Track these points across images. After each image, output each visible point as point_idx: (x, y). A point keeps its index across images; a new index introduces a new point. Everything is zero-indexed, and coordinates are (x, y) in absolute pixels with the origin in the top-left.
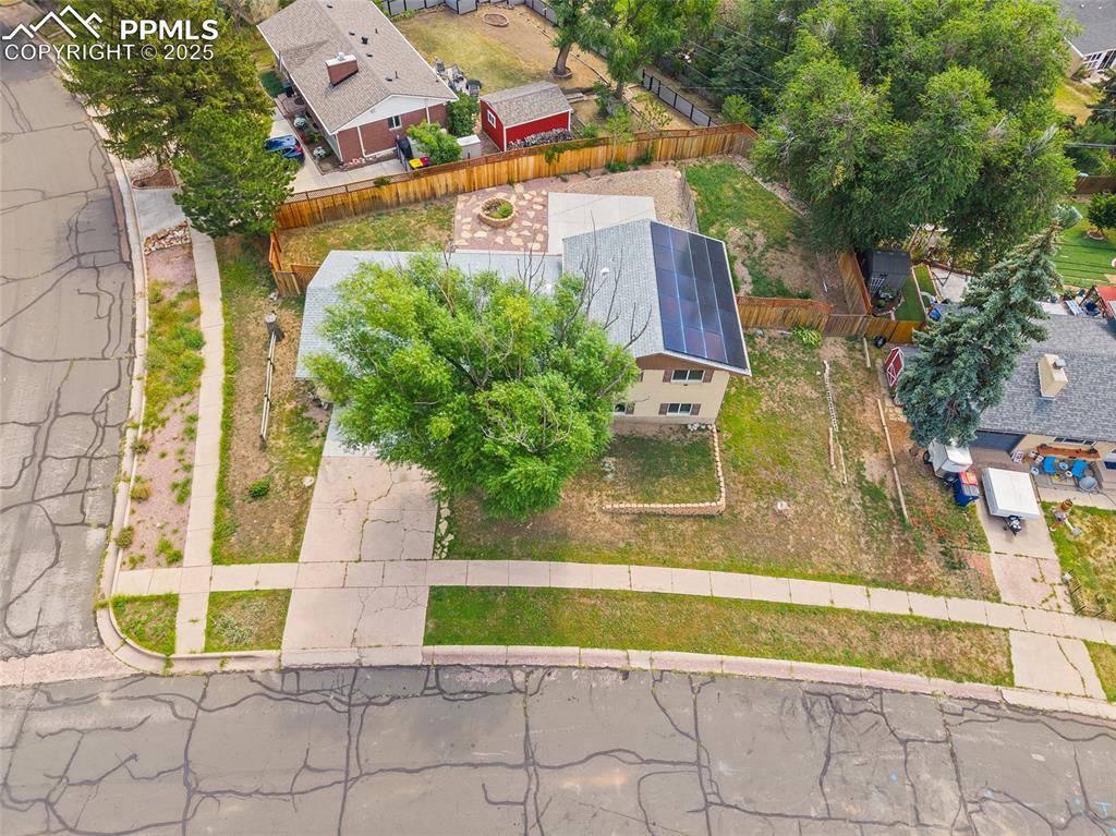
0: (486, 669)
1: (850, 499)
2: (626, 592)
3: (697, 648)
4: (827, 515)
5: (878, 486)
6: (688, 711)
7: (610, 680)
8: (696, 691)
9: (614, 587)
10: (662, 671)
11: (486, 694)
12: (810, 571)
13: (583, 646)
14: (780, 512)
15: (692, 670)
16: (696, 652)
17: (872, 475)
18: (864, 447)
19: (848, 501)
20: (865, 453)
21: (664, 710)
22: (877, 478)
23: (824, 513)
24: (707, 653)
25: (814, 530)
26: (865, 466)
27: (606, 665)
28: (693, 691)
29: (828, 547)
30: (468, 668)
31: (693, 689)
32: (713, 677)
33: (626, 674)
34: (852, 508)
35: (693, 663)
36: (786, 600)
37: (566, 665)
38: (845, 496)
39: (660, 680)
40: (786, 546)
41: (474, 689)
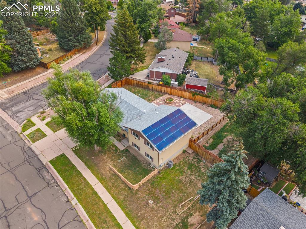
0: (50, 175)
2: (91, 186)
5: (189, 224)
6: (66, 222)
7: (64, 199)
9: (90, 183)
10: (75, 209)
11: (44, 179)
12: (137, 224)
13: (69, 188)
14: (149, 203)
15: (80, 215)
16: (86, 212)
17: (191, 220)
18: (199, 212)
19: (173, 220)
21: (63, 216)
23: (161, 214)
24: (88, 215)
25: (152, 215)
26: (192, 216)
27: (68, 196)
28: (73, 219)
29: (150, 223)
30: (48, 172)
32: (81, 221)
33: (68, 201)
35: (82, 214)
36: (121, 223)
37: (62, 188)
39: (71, 210)
40: (139, 211)
41: (43, 176)
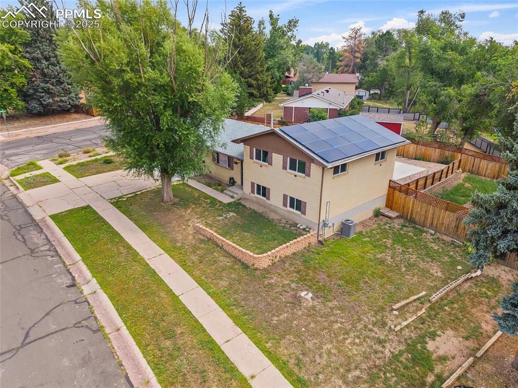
0: (44, 237)
1: (385, 341)
2: (143, 259)
3: (121, 309)
4: (340, 328)
5: (434, 356)
6: (53, 328)
7: (63, 281)
8: (78, 325)
9: (141, 254)
10: (87, 301)
11: (25, 242)
12: (269, 345)
13: (84, 259)
14: (300, 297)
15: (99, 317)
16: (117, 310)
17: (437, 347)
18: (455, 329)
19: (380, 342)
20: (450, 332)
21: (47, 314)
22: (441, 352)
23: (339, 325)
24: (121, 315)
25: (312, 325)
26: (438, 339)
27: (76, 276)
28: (76, 324)
29: (310, 345)
30: (42, 231)
31: (79, 323)
32: (100, 329)
33: (73, 285)
34: (378, 347)
35: (106, 313)
36: (219, 340)
37: (65, 260)
38: (382, 337)
39: (76, 303)
40: (274, 315)
41: (26, 238)
